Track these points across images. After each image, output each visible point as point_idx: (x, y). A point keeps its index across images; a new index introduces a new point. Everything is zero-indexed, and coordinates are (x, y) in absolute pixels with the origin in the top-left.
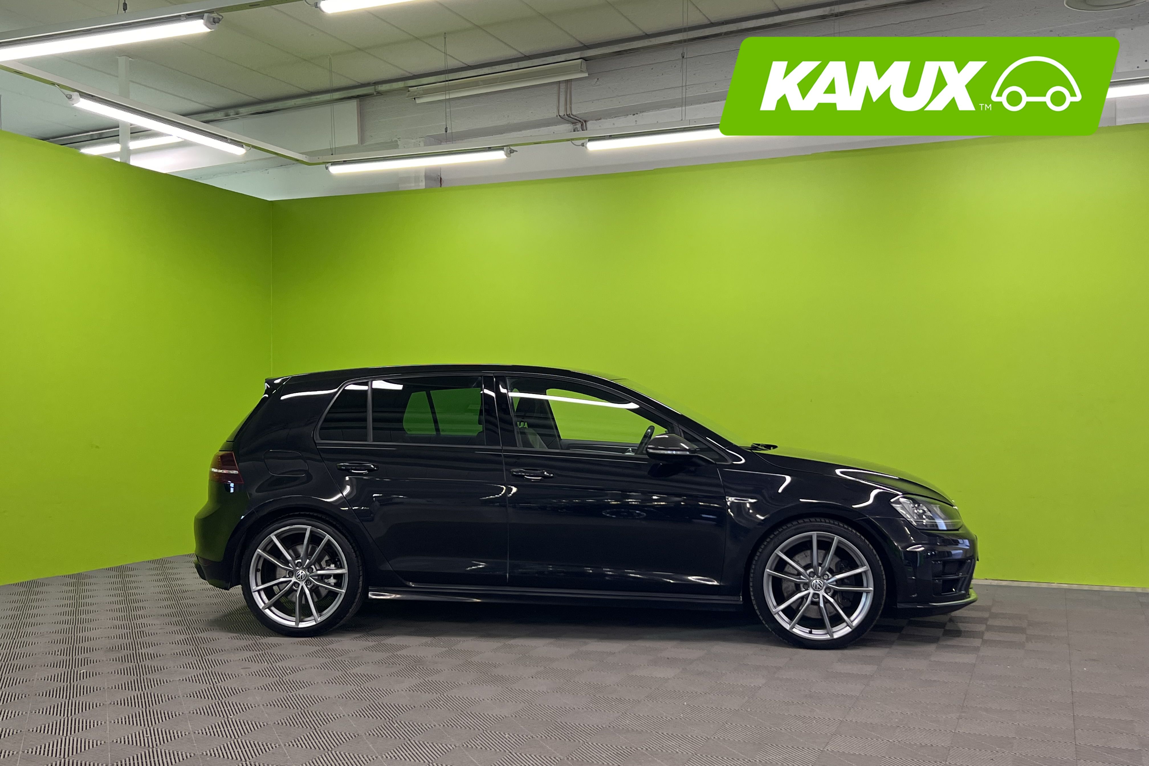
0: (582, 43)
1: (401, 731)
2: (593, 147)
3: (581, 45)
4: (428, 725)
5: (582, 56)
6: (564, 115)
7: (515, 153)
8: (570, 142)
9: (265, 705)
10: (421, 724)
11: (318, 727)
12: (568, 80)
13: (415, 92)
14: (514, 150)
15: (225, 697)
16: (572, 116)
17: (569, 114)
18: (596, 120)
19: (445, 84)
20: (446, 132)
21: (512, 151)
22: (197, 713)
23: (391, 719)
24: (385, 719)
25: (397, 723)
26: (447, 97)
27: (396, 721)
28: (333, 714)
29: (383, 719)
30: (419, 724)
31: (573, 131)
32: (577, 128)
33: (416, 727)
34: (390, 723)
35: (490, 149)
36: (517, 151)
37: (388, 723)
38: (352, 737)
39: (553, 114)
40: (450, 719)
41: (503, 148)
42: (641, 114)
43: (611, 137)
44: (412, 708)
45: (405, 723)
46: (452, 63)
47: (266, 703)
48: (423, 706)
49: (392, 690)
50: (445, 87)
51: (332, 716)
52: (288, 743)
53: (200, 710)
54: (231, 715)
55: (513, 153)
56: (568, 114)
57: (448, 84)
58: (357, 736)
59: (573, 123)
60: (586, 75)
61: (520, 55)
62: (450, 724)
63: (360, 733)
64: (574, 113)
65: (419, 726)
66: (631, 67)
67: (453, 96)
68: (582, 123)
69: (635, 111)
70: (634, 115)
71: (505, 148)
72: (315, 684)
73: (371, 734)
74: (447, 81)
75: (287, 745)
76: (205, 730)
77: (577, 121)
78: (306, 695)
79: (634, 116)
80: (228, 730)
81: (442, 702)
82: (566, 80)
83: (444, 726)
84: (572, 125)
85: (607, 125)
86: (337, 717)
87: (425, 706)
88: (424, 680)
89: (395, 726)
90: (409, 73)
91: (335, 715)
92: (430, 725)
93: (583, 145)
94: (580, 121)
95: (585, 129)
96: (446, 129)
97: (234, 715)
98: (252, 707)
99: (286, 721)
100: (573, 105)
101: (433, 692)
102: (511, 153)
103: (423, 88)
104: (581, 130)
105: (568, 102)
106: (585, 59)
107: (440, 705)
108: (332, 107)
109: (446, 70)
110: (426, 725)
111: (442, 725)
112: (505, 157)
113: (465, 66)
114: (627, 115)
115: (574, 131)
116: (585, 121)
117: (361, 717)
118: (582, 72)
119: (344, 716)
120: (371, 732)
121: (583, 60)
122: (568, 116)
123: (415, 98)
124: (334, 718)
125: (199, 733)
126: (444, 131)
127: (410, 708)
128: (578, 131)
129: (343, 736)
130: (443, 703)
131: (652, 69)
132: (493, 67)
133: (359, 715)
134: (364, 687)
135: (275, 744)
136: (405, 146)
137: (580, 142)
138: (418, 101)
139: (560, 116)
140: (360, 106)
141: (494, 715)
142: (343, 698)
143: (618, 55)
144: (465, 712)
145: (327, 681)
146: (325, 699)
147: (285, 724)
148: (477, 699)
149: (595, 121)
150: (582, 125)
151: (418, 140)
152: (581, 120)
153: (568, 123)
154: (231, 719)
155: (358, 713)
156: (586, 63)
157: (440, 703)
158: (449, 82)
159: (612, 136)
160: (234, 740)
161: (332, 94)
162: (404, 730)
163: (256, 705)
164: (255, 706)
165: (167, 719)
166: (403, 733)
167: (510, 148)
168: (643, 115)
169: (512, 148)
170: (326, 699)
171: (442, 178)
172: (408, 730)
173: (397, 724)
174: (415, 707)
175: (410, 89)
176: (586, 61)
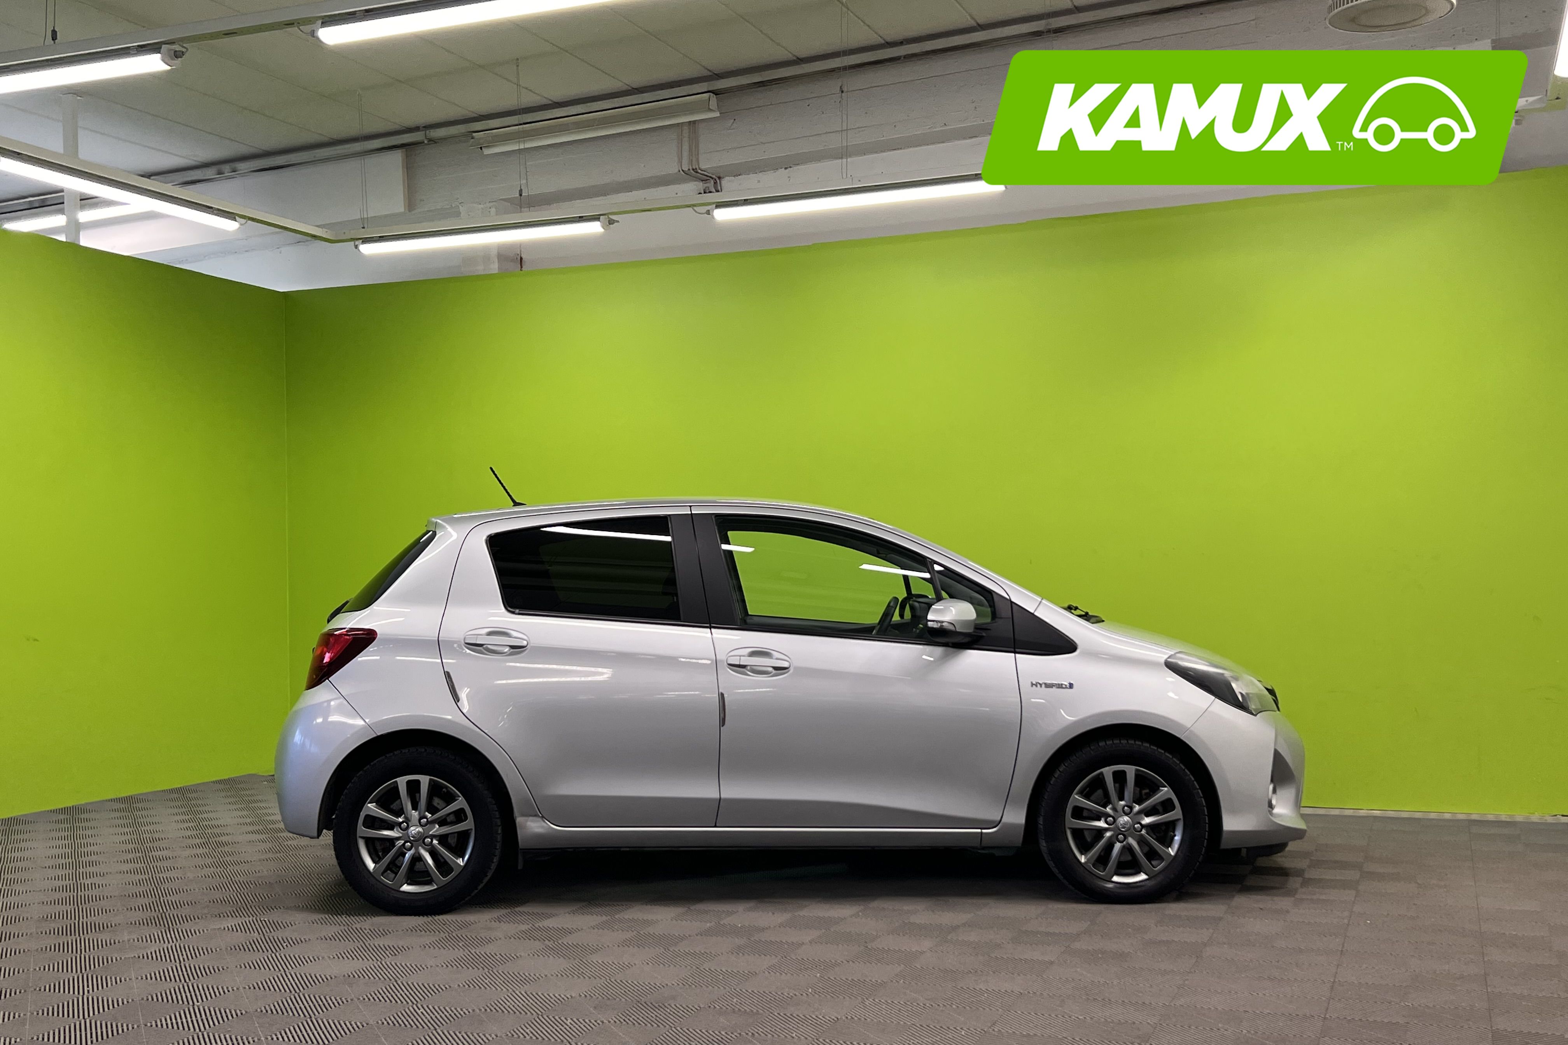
0: (710, 71)
1: (426, 1018)
2: (722, 215)
3: (710, 74)
4: (464, 1010)
5: (710, 89)
6: (689, 169)
7: (616, 224)
8: (691, 209)
9: (247, 987)
10: (456, 1009)
11: (315, 1015)
12: (693, 121)
13: (480, 139)
14: (614, 220)
15: (194, 979)
16: (699, 171)
17: (696, 169)
18: (734, 176)
19: (519, 129)
20: (521, 195)
21: (612, 221)
22: (153, 1000)
23: (415, 1002)
24: (408, 1003)
25: (423, 1008)
26: (522, 147)
27: (422, 1006)
28: (338, 998)
29: (405, 1002)
30: (453, 1009)
31: (703, 192)
32: (708, 187)
33: (448, 1012)
34: (414, 1009)
35: (581, 219)
36: (618, 221)
37: (411, 1008)
38: (358, 1027)
39: (673, 168)
40: (496, 1002)
41: (599, 218)
42: (795, 168)
43: (746, 202)
44: (446, 988)
45: (434, 1008)
46: (529, 99)
47: (249, 986)
48: (461, 985)
49: (423, 966)
50: (519, 132)
51: (336, 1000)
52: (271, 1036)
53: (157, 996)
54: (198, 1002)
55: (613, 224)
56: (694, 168)
57: (523, 128)
58: (365, 1025)
59: (702, 181)
60: (717, 114)
61: (625, 88)
62: (495, 1009)
63: (371, 1022)
64: (703, 167)
65: (453, 1012)
66: (780, 103)
67: (528, 145)
68: (715, 180)
69: (787, 163)
70: (786, 168)
71: (601, 217)
72: (319, 959)
73: (385, 1023)
74: (521, 124)
75: (270, 1038)
76: (161, 1021)
77: (708, 178)
78: (305, 974)
79: (787, 170)
80: (192, 1021)
81: (489, 979)
82: (690, 122)
83: (486, 1010)
84: (701, 184)
85: (750, 184)
86: (343, 1002)
87: (464, 986)
88: (470, 952)
89: (419, 1012)
90: (473, 112)
91: (341, 999)
92: (467, 1010)
93: (708, 213)
94: (712, 178)
95: (719, 188)
96: (521, 191)
97: (203, 1001)
98: (229, 991)
99: (273, 1008)
100: (700, 156)
101: (479, 967)
102: (610, 224)
103: (492, 133)
104: (714, 191)
105: (694, 152)
106: (715, 93)
107: (486, 984)
108: (363, 161)
109: (520, 109)
110: (462, 1010)
111: (483, 1010)
112: (602, 230)
113: (550, 102)
114: (777, 169)
115: (705, 193)
116: (719, 178)
117: (375, 1000)
118: (710, 110)
119: (352, 1000)
120: (386, 1020)
121: (711, 94)
122: (695, 170)
123: (481, 148)
124: (338, 1003)
125: (151, 1026)
126: (518, 192)
127: (444, 989)
128: (710, 192)
129: (346, 1026)
130: (491, 981)
131: (808, 105)
132: (589, 104)
133: (373, 998)
134: (385, 963)
135: (252, 1038)
136: (470, 213)
137: (703, 209)
138: (487, 152)
139: (683, 171)
140: (407, 157)
141: (557, 995)
142: (354, 976)
143: (760, 86)
144: (517, 992)
145: (337, 955)
146: (329, 978)
147: (269, 1012)
148: (537, 975)
149: (733, 178)
150: (715, 183)
151: (488, 205)
152: (714, 177)
153: (695, 181)
154: (198, 1007)
155: (371, 995)
156: (717, 98)
157: (487, 981)
158: (525, 126)
159: (749, 201)
160: (198, 1034)
161: (362, 143)
162: (431, 1018)
163: (235, 989)
164: (233, 990)
165: (111, 1007)
166: (429, 1021)
167: (609, 218)
168: (798, 169)
169: (610, 216)
170: (331, 978)
171: (522, 256)
172: (436, 1017)
173: (422, 1010)
174: (450, 987)
175: (474, 134)
176: (716, 95)
